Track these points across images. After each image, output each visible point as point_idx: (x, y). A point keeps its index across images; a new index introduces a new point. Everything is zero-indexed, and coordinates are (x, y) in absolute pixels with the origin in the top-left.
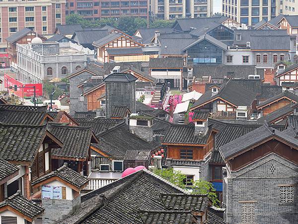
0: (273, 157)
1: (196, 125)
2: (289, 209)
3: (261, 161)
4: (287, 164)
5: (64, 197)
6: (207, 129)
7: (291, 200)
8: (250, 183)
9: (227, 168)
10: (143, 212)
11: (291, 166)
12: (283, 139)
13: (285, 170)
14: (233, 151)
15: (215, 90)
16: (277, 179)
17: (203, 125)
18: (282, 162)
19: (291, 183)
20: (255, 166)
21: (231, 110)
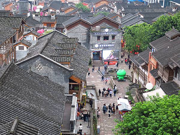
0: (80, 26)
1: (52, 16)
2: (85, 42)
3: (76, 27)
4: (84, 28)
5: (34, 40)
6: (55, 17)
7: (86, 39)
8: (73, 34)
9: (65, 29)
10: (60, 43)
11: (86, 28)
12: (83, 20)
13: (84, 29)
14: (67, 24)
15: (49, 5)
16: (81, 32)
17: (54, 16)
18: (83, 27)
19: (85, 33)
20: (74, 29)
21: (54, 11)
